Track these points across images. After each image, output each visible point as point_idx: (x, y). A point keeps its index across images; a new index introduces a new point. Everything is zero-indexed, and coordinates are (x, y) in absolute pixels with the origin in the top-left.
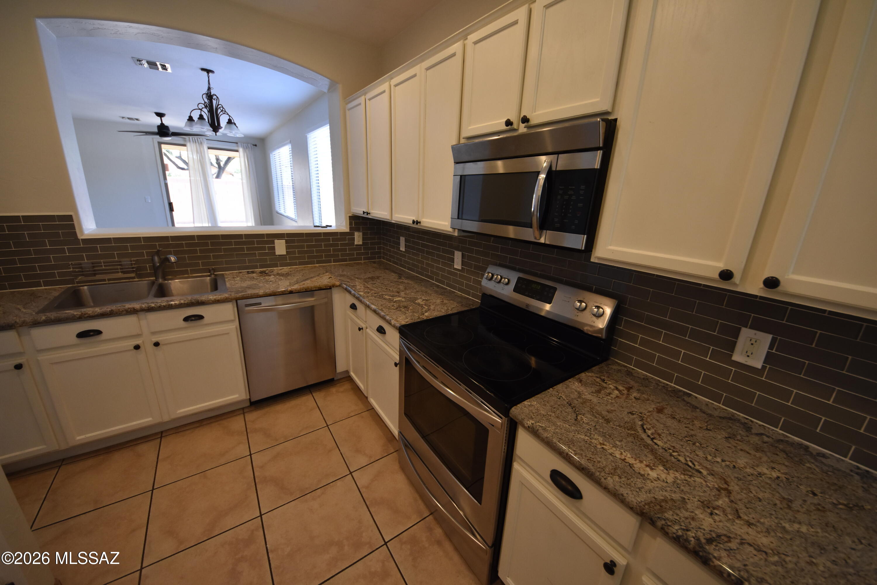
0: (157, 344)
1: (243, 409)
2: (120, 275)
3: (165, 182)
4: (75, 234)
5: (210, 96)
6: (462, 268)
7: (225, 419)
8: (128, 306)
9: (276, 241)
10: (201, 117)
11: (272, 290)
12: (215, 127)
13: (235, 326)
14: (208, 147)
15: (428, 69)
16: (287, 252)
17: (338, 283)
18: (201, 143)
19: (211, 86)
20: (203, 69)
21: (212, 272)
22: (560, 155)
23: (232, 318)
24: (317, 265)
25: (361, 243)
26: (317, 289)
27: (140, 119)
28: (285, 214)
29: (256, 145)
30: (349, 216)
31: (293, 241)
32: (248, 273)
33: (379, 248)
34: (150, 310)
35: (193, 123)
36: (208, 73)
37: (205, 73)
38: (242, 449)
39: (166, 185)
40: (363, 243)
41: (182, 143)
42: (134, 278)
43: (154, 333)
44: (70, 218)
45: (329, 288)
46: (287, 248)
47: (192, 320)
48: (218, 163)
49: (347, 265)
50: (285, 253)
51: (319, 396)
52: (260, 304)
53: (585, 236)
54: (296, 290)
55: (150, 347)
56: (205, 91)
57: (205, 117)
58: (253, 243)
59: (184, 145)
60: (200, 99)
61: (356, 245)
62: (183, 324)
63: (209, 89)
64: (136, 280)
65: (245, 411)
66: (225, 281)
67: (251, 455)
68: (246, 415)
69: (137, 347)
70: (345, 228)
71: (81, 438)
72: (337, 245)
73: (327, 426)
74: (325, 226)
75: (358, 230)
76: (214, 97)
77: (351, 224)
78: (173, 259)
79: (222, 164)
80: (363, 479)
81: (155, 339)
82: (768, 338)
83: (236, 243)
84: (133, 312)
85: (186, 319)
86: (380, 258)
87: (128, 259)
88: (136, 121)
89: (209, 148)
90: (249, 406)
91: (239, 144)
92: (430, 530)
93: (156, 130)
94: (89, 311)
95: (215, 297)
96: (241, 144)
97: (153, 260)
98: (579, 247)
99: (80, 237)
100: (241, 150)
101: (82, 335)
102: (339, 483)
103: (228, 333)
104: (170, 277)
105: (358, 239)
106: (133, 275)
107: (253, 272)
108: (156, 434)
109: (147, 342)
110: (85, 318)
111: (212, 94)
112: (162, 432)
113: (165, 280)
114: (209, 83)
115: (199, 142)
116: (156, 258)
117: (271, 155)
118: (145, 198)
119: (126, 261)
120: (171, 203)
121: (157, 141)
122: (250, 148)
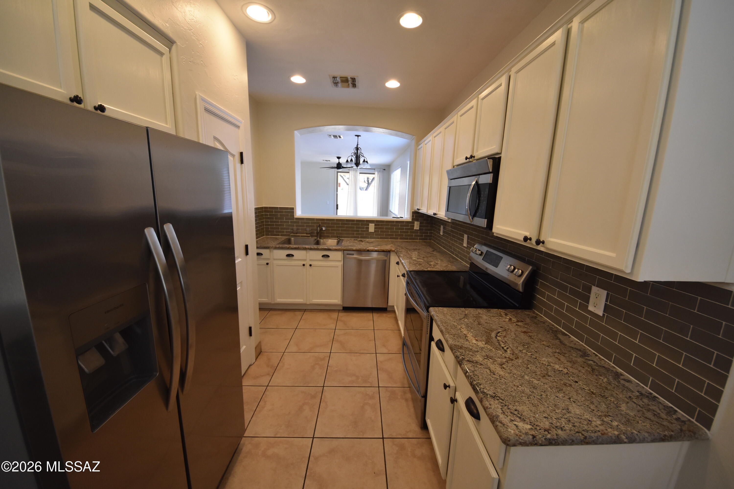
0: (310, 265)
1: (339, 310)
2: (305, 235)
4: (293, 215)
5: (357, 149)
6: (467, 246)
7: (330, 312)
8: (304, 246)
9: (370, 224)
10: (351, 160)
11: (360, 248)
12: (357, 164)
13: (341, 264)
15: (446, 129)
16: (375, 230)
17: (393, 249)
18: (357, 171)
19: (358, 144)
20: (356, 136)
21: (339, 238)
22: (480, 176)
23: (341, 260)
24: (390, 240)
25: (418, 229)
26: (382, 251)
27: (331, 160)
28: (393, 212)
29: (385, 170)
30: (413, 212)
31: (378, 225)
32: (354, 240)
33: (431, 233)
34: (311, 249)
35: (348, 163)
36: (358, 137)
37: (357, 137)
38: (333, 326)
39: (337, 194)
40: (419, 229)
42: (309, 236)
43: (311, 260)
44: (293, 209)
45: (389, 251)
46: (375, 228)
47: (325, 257)
48: (368, 181)
49: (407, 242)
50: (374, 231)
51: (376, 316)
52: (353, 254)
53: (486, 220)
54: (371, 250)
55: (308, 266)
56: (356, 146)
57: (354, 160)
58: (359, 224)
59: (348, 172)
60: (353, 151)
61: (415, 230)
62: (321, 258)
63: (358, 145)
64: (310, 238)
65: (340, 311)
66: (343, 242)
67: (335, 329)
68: (339, 313)
69: (304, 265)
70: (409, 219)
71: (279, 300)
72: (403, 229)
73: (374, 330)
74: (399, 217)
75: (417, 220)
76: (359, 149)
77: (413, 216)
78: (324, 229)
79: (370, 182)
80: (381, 358)
81: (310, 263)
82: (605, 293)
83: (352, 224)
84: (305, 249)
85: (323, 256)
86: (430, 239)
87: (309, 228)
88: (329, 161)
89: (360, 173)
90: (341, 310)
91: (376, 170)
92: (405, 393)
93: (336, 166)
94: (292, 246)
95: (335, 248)
97: (317, 229)
98: (483, 226)
99: (295, 217)
100: (376, 173)
101: (288, 255)
102: (368, 355)
103: (338, 267)
104: (322, 238)
105: (417, 226)
106: (309, 235)
107: (356, 240)
108: (303, 309)
109: (307, 263)
110: (290, 248)
111: (358, 147)
112: (306, 310)
113: (320, 239)
114: (358, 142)
116: (319, 228)
117: (392, 175)
119: (308, 229)
120: (337, 205)
121: (337, 171)
122: (381, 172)
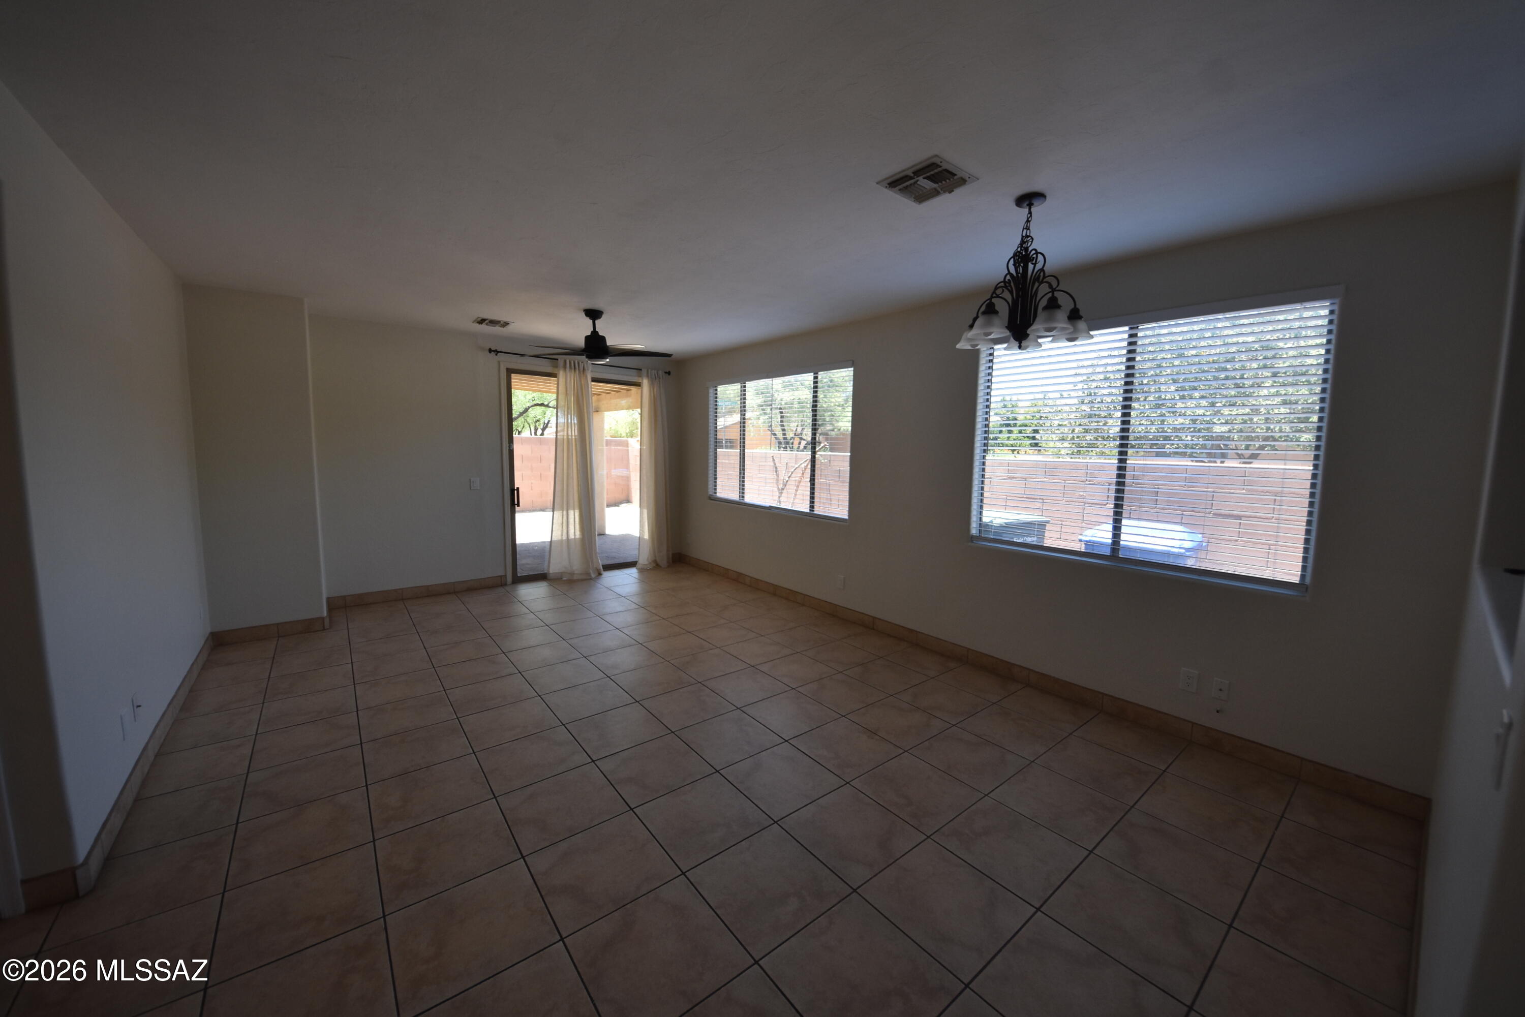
3: (510, 446)
14: (592, 378)
18: (584, 370)
29: (669, 373)
39: (511, 453)
59: (552, 375)
89: (595, 380)
91: (644, 372)
96: (648, 371)
100: (645, 382)
115: (581, 368)
118: (470, 480)
120: (515, 490)
121: (505, 368)
122: (661, 380)
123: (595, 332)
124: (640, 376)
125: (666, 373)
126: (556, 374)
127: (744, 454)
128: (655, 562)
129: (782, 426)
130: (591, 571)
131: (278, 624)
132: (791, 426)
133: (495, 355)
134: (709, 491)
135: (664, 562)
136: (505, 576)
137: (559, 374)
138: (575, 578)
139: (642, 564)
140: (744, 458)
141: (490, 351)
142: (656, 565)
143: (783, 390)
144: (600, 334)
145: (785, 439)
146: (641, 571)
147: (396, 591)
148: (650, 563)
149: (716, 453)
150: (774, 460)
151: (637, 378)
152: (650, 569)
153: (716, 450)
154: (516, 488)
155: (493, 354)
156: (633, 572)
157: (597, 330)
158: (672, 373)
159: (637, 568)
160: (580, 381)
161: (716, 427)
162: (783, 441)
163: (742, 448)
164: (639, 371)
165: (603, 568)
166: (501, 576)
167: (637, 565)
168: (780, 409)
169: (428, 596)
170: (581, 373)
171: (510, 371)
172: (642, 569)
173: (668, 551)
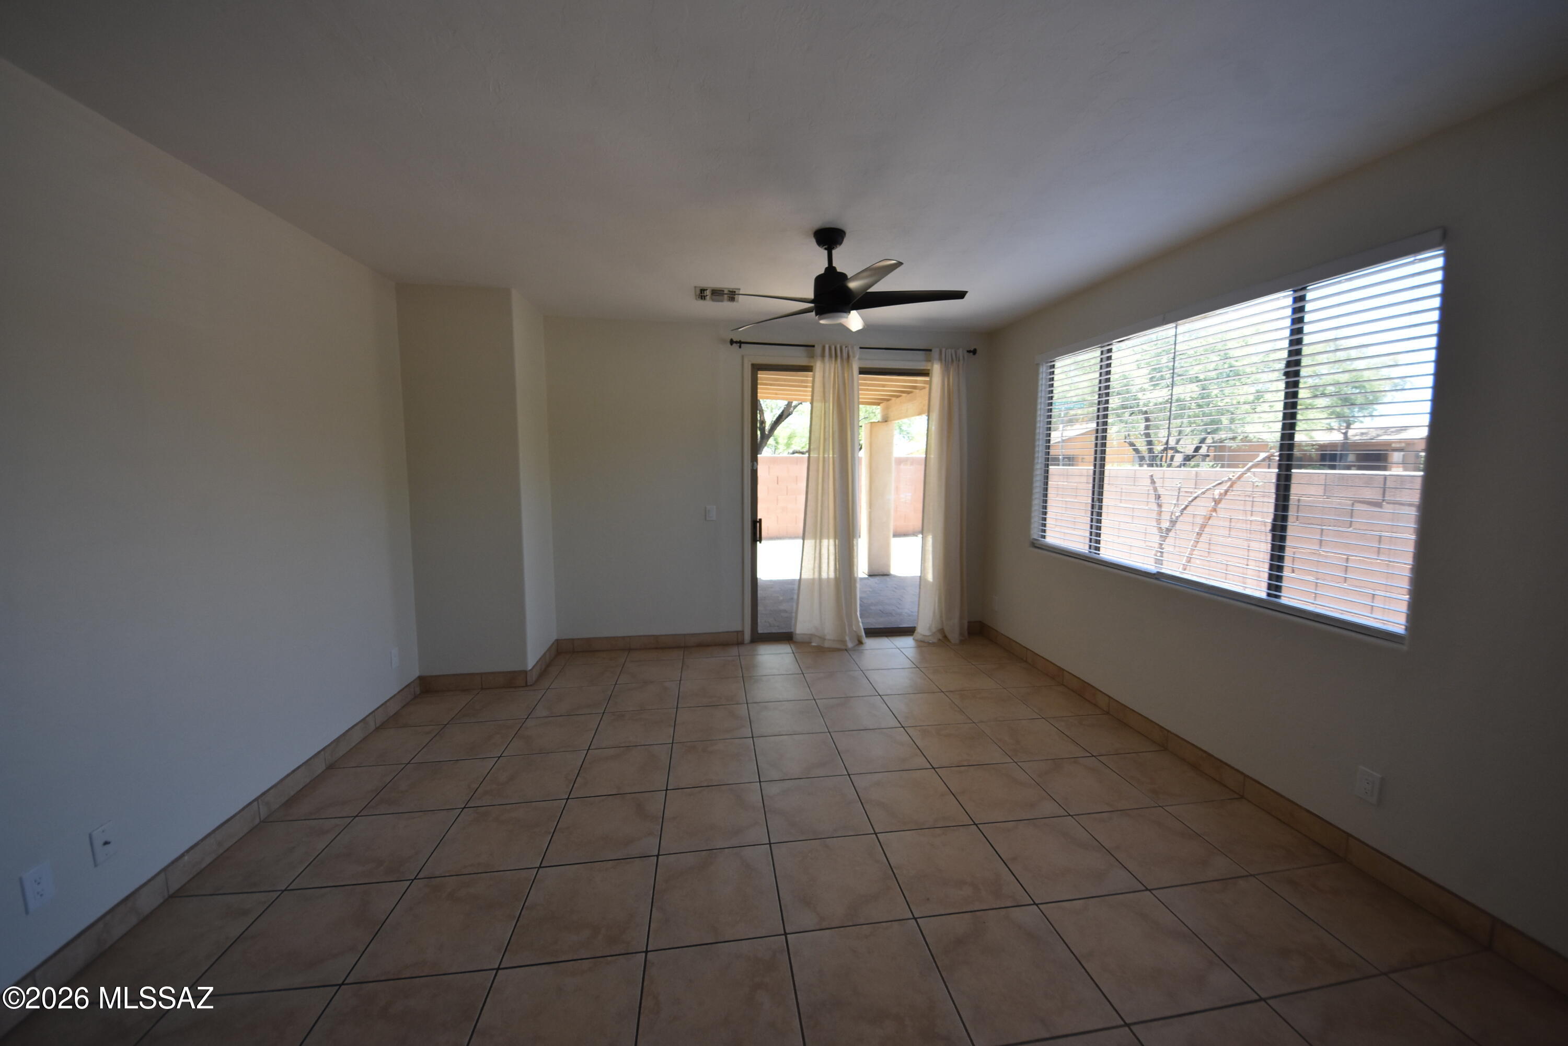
3: (753, 466)
14: (860, 368)
18: (848, 357)
29: (974, 352)
39: (754, 475)
41: (803, 362)
59: (807, 369)
89: (863, 371)
91: (935, 353)
96: (941, 352)
100: (936, 369)
115: (845, 355)
118: (706, 508)
120: (757, 522)
121: (750, 363)
122: (961, 362)
123: (831, 269)
124: (929, 360)
125: (969, 352)
126: (812, 367)
127: (1102, 473)
128: (942, 631)
129: (1148, 435)
130: (847, 638)
131: (481, 674)
132: (1159, 435)
133: (738, 347)
134: (1032, 532)
135: (954, 637)
136: (742, 632)
137: (816, 365)
138: (827, 645)
139: (921, 634)
140: (1102, 480)
141: (732, 342)
142: (942, 639)
143: (1152, 388)
144: (839, 270)
145: (1151, 451)
146: (922, 644)
147: (623, 638)
148: (933, 634)
149: (1047, 472)
150: (1153, 482)
151: (924, 363)
152: (933, 644)
153: (1047, 466)
154: (758, 520)
155: (736, 346)
156: (907, 643)
157: (834, 265)
158: (978, 351)
159: (914, 639)
160: (843, 373)
161: (1049, 441)
162: (1146, 455)
163: (1098, 463)
164: (928, 352)
165: (866, 633)
166: (737, 632)
167: (915, 634)
168: (1146, 412)
169: (656, 648)
170: (845, 360)
171: (757, 368)
172: (921, 641)
173: (961, 618)
